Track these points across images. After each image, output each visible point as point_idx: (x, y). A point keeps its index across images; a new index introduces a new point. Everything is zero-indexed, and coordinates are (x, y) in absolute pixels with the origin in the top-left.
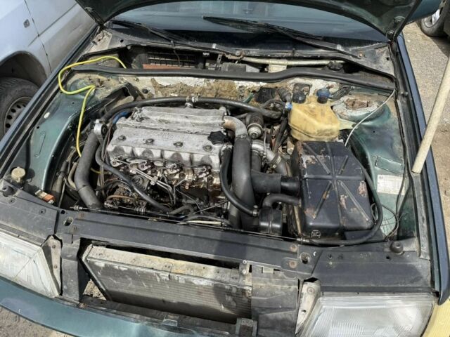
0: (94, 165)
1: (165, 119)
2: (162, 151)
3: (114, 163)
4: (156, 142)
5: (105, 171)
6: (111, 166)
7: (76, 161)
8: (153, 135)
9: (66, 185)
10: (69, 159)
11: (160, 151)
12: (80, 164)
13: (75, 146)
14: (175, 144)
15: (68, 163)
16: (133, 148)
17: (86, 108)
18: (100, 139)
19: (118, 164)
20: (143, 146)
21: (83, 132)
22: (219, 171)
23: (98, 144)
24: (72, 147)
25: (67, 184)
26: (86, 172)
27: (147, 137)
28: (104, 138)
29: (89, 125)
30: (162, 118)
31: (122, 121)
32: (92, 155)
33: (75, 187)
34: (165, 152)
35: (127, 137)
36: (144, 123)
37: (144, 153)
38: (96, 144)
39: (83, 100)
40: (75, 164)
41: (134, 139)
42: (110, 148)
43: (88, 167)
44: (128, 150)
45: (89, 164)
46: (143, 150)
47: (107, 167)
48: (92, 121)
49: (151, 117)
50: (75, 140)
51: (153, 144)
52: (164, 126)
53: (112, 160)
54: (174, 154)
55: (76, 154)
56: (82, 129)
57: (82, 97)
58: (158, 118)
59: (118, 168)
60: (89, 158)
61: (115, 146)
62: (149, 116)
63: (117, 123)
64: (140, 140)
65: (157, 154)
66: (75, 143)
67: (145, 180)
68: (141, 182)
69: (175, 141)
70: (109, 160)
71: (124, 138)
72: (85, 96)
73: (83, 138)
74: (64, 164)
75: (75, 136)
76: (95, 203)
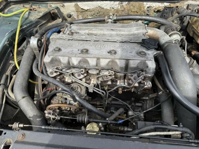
0: (32, 76)
1: (94, 32)
2: (98, 59)
3: (52, 73)
4: (91, 51)
5: (42, 80)
6: (48, 76)
7: (15, 74)
8: (86, 46)
9: (6, 97)
10: (8, 73)
11: (96, 59)
12: (18, 77)
13: (14, 61)
14: (109, 53)
15: (7, 76)
16: (70, 58)
17: (21, 26)
18: (36, 52)
19: (55, 74)
20: (79, 55)
21: (20, 49)
22: (153, 75)
23: (34, 57)
24: (11, 62)
25: (7, 95)
26: (25, 84)
27: (81, 48)
28: (40, 51)
29: (25, 43)
30: (91, 32)
31: (55, 36)
32: (29, 67)
33: (14, 98)
34: (101, 60)
35: (62, 49)
36: (75, 36)
37: (80, 62)
38: (32, 57)
39: (18, 20)
40: (14, 76)
41: (69, 50)
42: (47, 59)
43: (27, 78)
44: (64, 60)
45: (27, 75)
46: (79, 59)
47: (45, 77)
48: (27, 39)
49: (80, 32)
50: (13, 55)
51: (88, 54)
52: (94, 38)
53: (49, 70)
54: (109, 62)
55: (15, 67)
56: (19, 45)
57: (17, 18)
58: (87, 31)
59: (55, 78)
60: (27, 70)
61: (51, 57)
62: (78, 31)
63: (51, 37)
64: (75, 50)
65: (92, 62)
66: (14, 58)
67: (83, 88)
68: (79, 90)
69: (108, 50)
70: (46, 71)
71: (60, 50)
72: (19, 17)
73: (20, 53)
74: (4, 77)
75: (12, 52)
76: (35, 114)
